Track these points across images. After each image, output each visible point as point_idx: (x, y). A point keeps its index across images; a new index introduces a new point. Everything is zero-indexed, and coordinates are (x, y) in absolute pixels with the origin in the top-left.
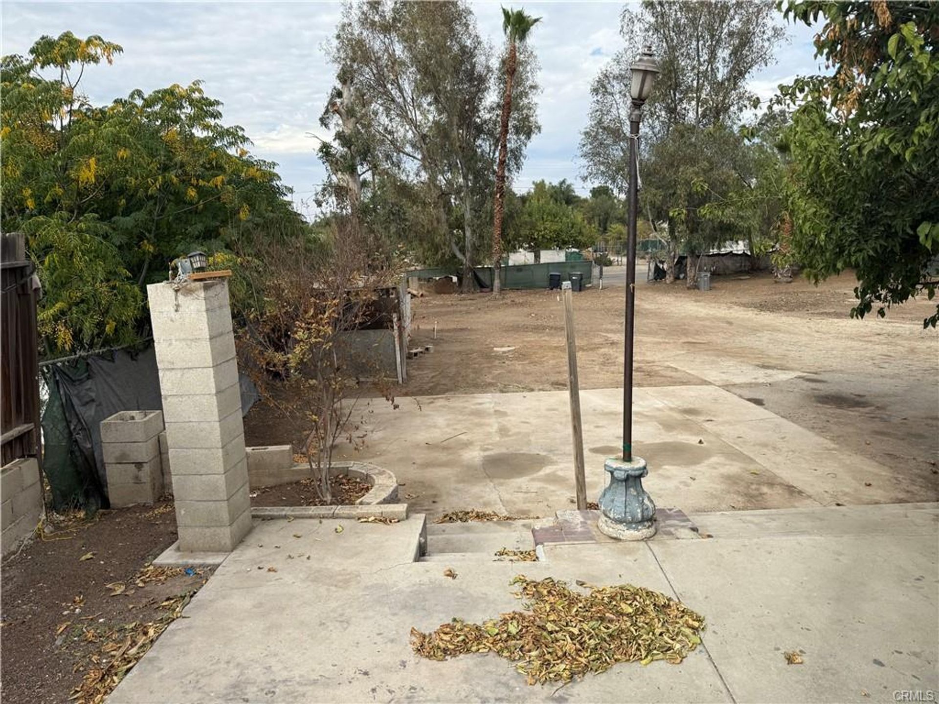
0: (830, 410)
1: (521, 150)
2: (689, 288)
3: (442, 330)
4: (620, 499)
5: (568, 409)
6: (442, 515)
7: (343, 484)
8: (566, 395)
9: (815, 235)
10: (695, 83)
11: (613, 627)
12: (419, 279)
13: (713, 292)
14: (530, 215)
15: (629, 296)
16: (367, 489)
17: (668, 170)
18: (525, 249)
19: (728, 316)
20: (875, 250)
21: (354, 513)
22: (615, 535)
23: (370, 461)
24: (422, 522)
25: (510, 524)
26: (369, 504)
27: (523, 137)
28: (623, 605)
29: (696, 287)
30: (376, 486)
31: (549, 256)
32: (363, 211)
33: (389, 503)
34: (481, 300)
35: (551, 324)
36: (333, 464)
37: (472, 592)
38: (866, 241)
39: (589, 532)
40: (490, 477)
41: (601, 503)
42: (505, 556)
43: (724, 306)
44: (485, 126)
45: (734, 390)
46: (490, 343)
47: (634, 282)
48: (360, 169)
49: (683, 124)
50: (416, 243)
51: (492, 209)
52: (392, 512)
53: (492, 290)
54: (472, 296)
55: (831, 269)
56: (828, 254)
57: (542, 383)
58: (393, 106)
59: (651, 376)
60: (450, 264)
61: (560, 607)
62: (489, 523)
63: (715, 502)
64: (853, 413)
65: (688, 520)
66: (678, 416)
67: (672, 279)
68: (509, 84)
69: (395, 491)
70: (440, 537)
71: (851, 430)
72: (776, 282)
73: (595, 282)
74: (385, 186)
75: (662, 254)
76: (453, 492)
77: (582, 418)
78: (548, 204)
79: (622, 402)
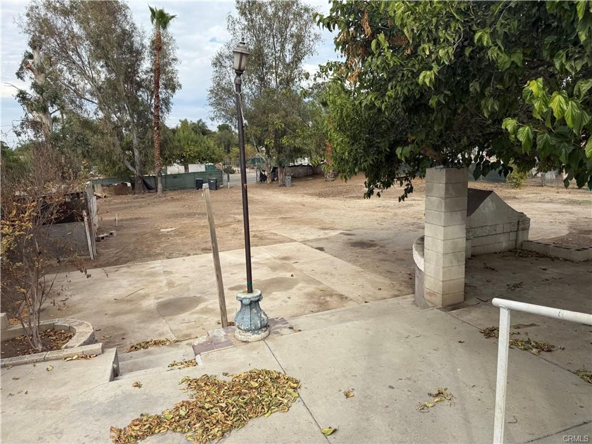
0: (359, 250)
1: (169, 99)
2: (280, 186)
3: (122, 220)
4: (247, 317)
5: (213, 265)
6: (130, 347)
7: (51, 336)
8: (211, 256)
9: (343, 153)
10: (274, 63)
11: (246, 397)
12: (102, 186)
13: (294, 188)
14: (179, 141)
15: (244, 191)
16: (71, 337)
17: (262, 115)
18: (178, 163)
19: (303, 201)
20: (372, 160)
21: (61, 355)
22: (245, 340)
23: (72, 316)
24: (114, 353)
25: (178, 345)
26: (72, 347)
27: (170, 91)
28: (252, 383)
29: (284, 185)
30: (77, 334)
31: (194, 168)
32: (55, 138)
33: (89, 344)
34: (148, 198)
35: (199, 211)
36: (42, 322)
37: (153, 394)
38: (368, 156)
39: (229, 341)
40: (163, 316)
41: (236, 321)
42: (175, 366)
43: (300, 196)
44: (143, 83)
45: (308, 243)
46: (158, 226)
47: (246, 183)
48: (50, 109)
49: (269, 88)
50: (98, 161)
51: (152, 138)
52: (91, 350)
53: (157, 191)
54: (142, 196)
55: (352, 173)
56: (350, 164)
57: (195, 250)
58: (74, 67)
59: (262, 239)
60: (125, 175)
61: (213, 392)
62: (163, 347)
63: (302, 309)
64: (369, 251)
65: (288, 323)
66: (279, 262)
67: (270, 181)
68: (157, 57)
69: (93, 335)
70: (129, 361)
71: (369, 260)
72: (326, 181)
73: (225, 184)
74: (71, 121)
75: (264, 166)
76: (136, 330)
77: (222, 269)
78: (191, 134)
79: (245, 256)
